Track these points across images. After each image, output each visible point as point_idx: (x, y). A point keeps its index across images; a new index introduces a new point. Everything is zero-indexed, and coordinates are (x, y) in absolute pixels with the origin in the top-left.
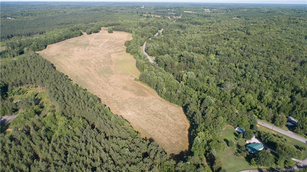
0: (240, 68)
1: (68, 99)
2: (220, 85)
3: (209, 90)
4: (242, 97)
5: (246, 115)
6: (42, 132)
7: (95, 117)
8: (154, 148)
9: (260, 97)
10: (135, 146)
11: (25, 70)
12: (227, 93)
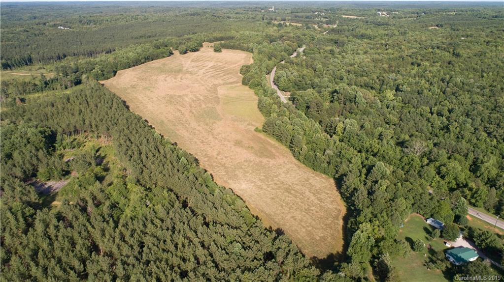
0: (440, 114)
1: (147, 157)
2: (401, 144)
3: (382, 152)
4: (441, 165)
5: (448, 198)
6: (105, 209)
7: (189, 189)
8: (284, 245)
9: (475, 168)
10: (253, 240)
11: (83, 110)
12: (415, 158)
